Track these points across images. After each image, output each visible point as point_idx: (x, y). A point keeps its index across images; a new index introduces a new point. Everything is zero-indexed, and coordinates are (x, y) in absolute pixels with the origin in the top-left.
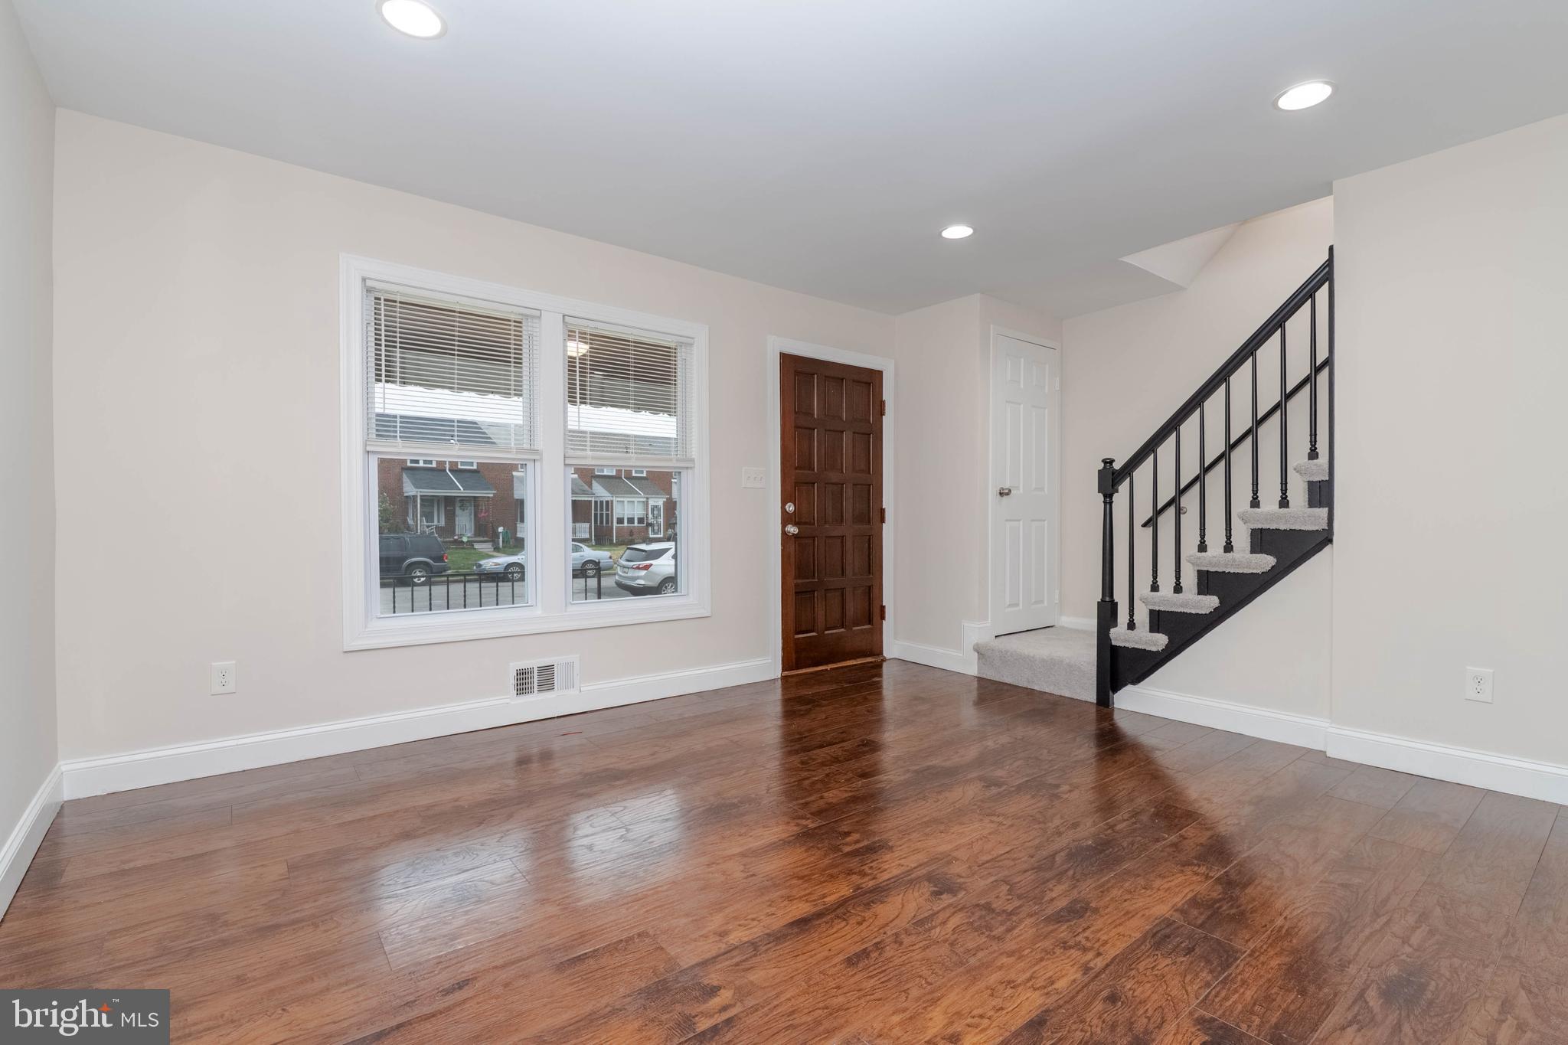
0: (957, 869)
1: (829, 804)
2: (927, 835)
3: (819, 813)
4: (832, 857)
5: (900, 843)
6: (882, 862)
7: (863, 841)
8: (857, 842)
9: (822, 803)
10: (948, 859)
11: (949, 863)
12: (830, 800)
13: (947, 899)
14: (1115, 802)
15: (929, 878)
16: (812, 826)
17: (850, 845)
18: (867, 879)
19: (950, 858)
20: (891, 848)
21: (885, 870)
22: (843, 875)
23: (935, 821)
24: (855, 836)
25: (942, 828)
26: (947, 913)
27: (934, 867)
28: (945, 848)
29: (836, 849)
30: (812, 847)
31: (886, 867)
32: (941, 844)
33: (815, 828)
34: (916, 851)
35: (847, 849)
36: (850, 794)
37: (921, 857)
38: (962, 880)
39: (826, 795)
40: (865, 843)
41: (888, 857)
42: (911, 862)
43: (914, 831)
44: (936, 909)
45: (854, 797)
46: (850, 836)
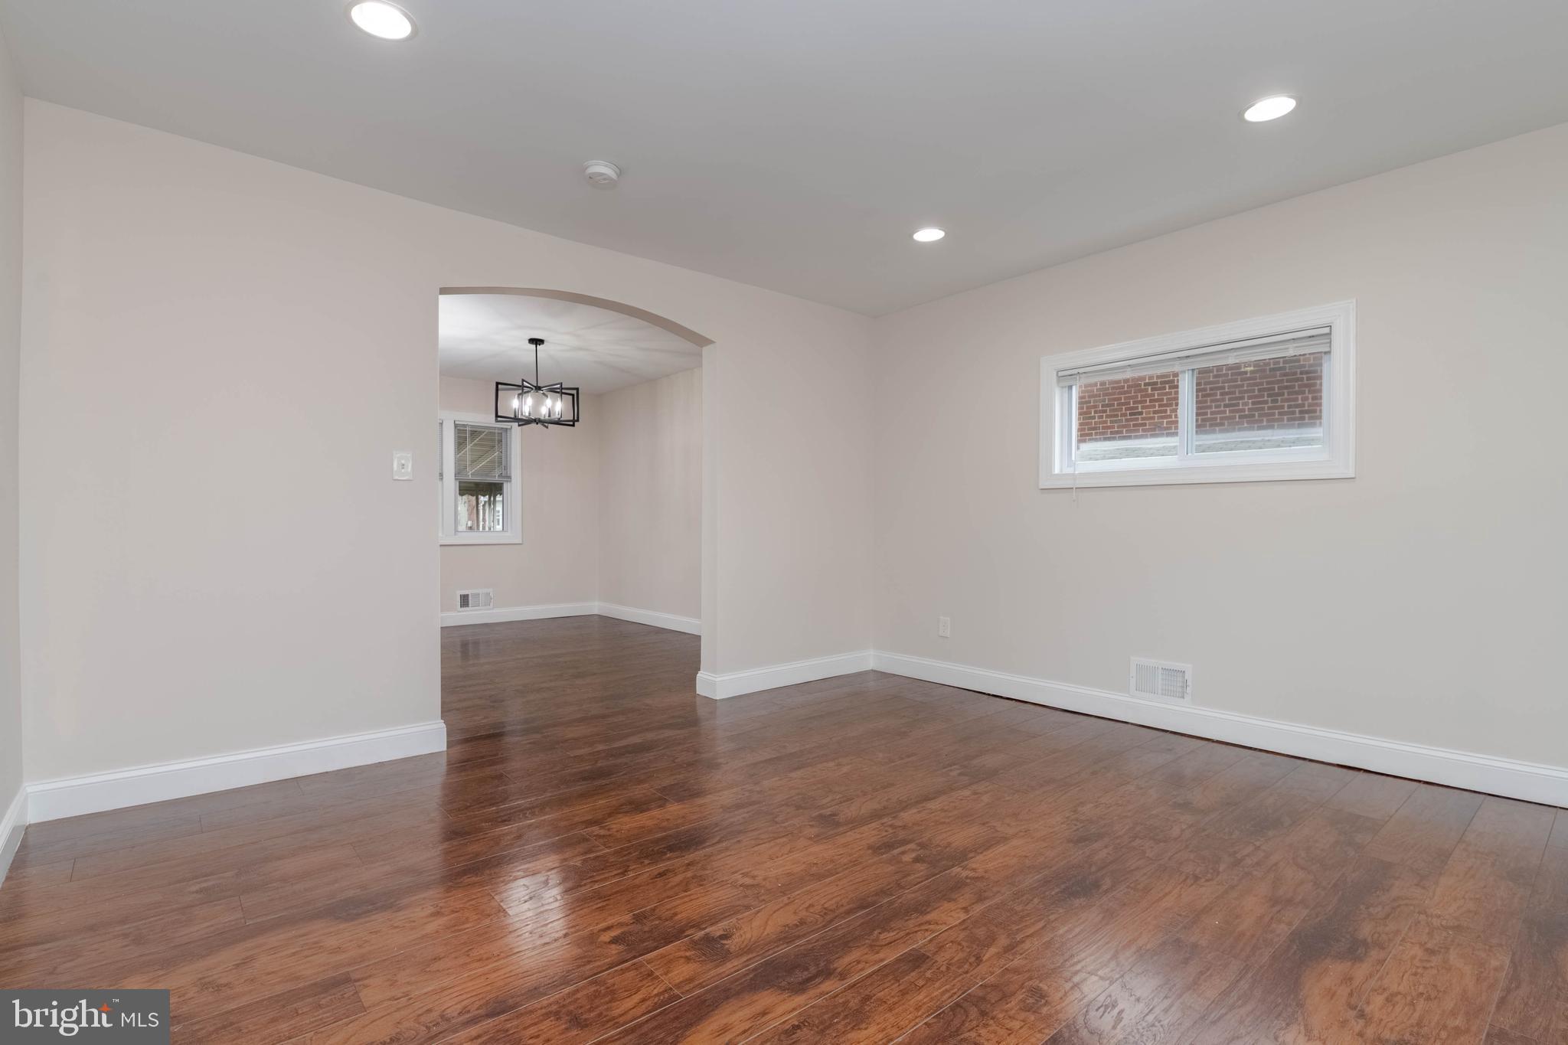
0: (812, 832)
1: (950, 900)
2: (832, 861)
3: (959, 885)
4: (924, 839)
5: (861, 852)
6: (878, 835)
7: (898, 854)
8: (903, 853)
9: (963, 902)
10: (817, 839)
11: (817, 836)
12: (951, 905)
13: (827, 812)
14: (570, 909)
15: (838, 824)
16: (956, 870)
17: (909, 849)
18: (890, 823)
19: (815, 840)
20: (870, 847)
21: (874, 830)
22: (910, 825)
23: (819, 877)
24: (907, 858)
25: (814, 870)
26: (828, 805)
27: (832, 832)
28: (815, 849)
29: (922, 846)
30: (947, 847)
31: (873, 832)
32: (821, 852)
33: (953, 866)
34: (845, 845)
35: (912, 846)
36: (928, 917)
37: (841, 840)
38: (811, 823)
39: (963, 916)
40: (896, 852)
41: (873, 839)
42: (851, 836)
43: (845, 865)
44: (837, 807)
45: (924, 913)
46: (914, 858)
